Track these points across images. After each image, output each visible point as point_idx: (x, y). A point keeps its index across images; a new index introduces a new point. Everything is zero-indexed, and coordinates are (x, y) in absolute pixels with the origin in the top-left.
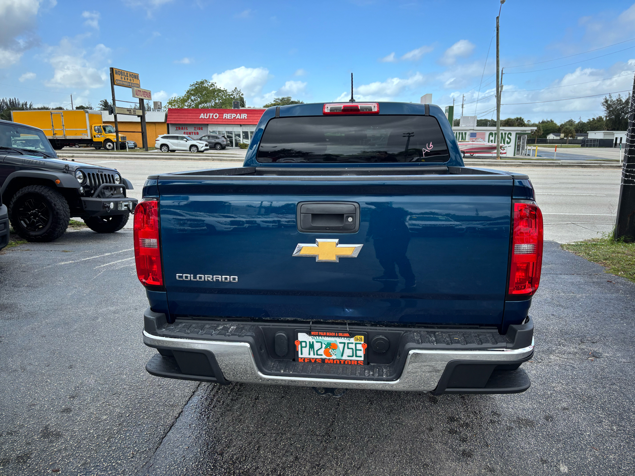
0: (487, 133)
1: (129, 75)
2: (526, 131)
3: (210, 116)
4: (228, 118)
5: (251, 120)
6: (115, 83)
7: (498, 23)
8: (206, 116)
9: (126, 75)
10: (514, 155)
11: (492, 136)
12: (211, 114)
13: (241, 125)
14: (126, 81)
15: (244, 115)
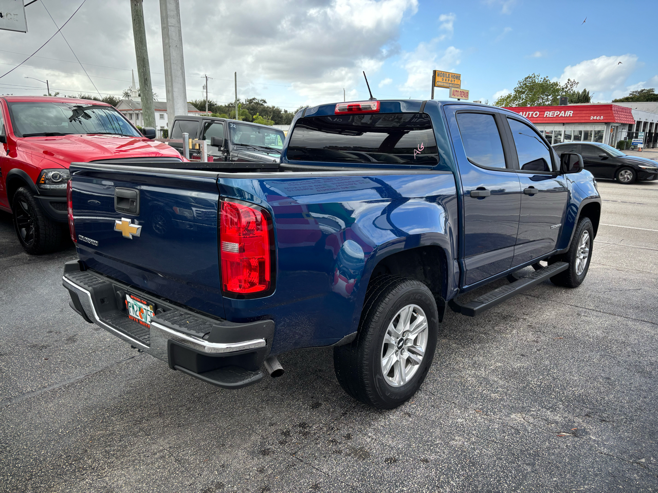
1: (450, 76)
3: (529, 114)
4: (550, 116)
5: (577, 118)
6: (436, 85)
8: (525, 115)
9: (447, 76)
12: (531, 113)
13: (564, 124)
14: (447, 82)
15: (569, 112)
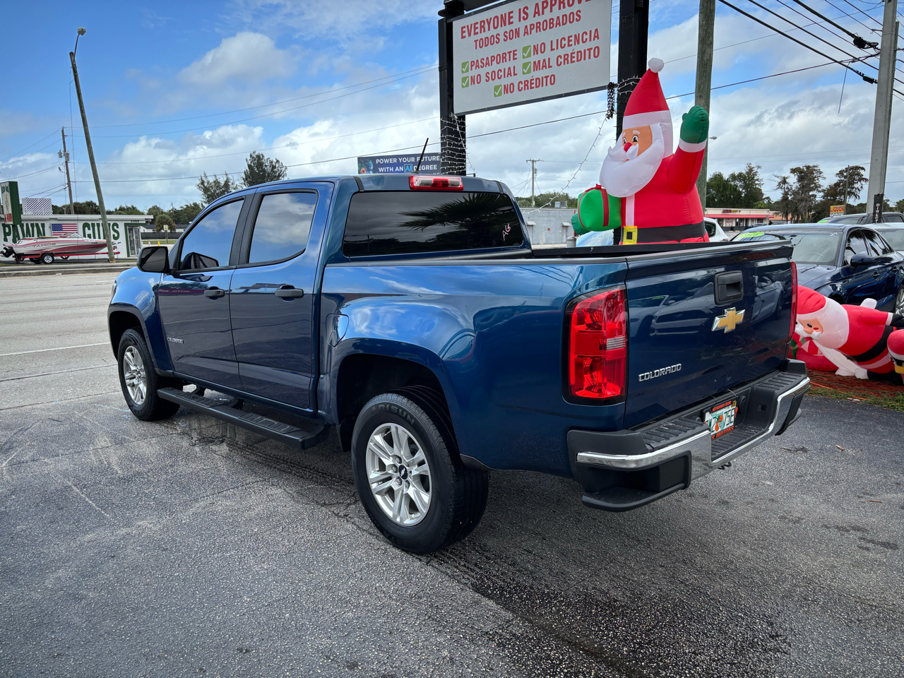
0: (80, 225)
2: (138, 221)
7: (73, 62)
10: (128, 256)
11: (89, 229)
